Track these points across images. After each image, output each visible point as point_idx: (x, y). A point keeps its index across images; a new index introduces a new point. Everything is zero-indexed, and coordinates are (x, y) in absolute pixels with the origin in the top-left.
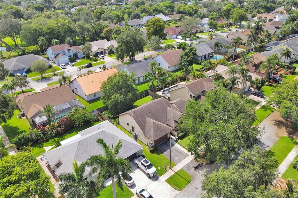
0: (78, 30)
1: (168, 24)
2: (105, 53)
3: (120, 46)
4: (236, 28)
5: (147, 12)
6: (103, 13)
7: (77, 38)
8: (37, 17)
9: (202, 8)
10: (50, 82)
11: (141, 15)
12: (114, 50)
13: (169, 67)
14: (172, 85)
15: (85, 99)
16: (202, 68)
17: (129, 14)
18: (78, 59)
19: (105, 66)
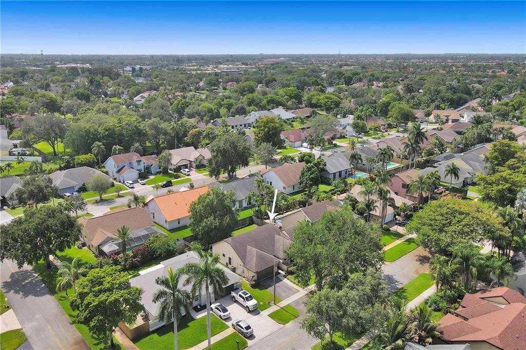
0: (151, 132)
1: (290, 124)
2: (191, 166)
3: (215, 157)
4: (398, 132)
5: (256, 105)
6: (188, 106)
7: (148, 144)
8: (86, 110)
9: (349, 99)
10: (113, 205)
11: (248, 108)
12: (205, 162)
13: (284, 188)
14: (287, 212)
15: (165, 227)
16: (333, 190)
17: (229, 107)
18: (151, 174)
19: (192, 184)
